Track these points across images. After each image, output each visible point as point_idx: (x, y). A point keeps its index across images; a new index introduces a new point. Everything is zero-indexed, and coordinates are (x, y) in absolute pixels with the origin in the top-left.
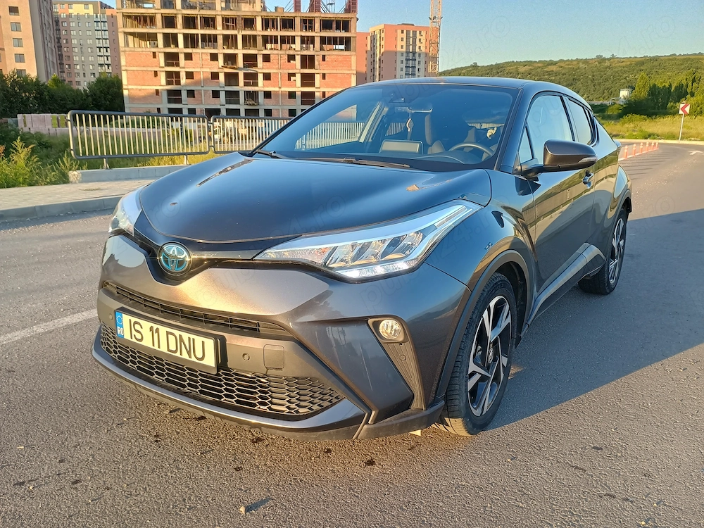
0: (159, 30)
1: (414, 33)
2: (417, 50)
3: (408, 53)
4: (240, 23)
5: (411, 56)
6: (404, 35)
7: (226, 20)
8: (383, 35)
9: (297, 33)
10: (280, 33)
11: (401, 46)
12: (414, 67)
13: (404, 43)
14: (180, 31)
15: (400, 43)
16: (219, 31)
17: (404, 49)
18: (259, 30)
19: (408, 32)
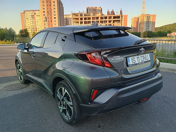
0: (79, 21)
1: (149, 16)
2: (150, 21)
3: (147, 21)
4: (96, 18)
5: (148, 22)
6: (146, 17)
7: (93, 18)
8: (140, 17)
9: (108, 20)
10: (104, 20)
11: (145, 20)
12: (149, 25)
13: (146, 19)
14: (83, 21)
15: (145, 19)
16: (91, 20)
17: (146, 21)
18: (99, 20)
19: (147, 16)
